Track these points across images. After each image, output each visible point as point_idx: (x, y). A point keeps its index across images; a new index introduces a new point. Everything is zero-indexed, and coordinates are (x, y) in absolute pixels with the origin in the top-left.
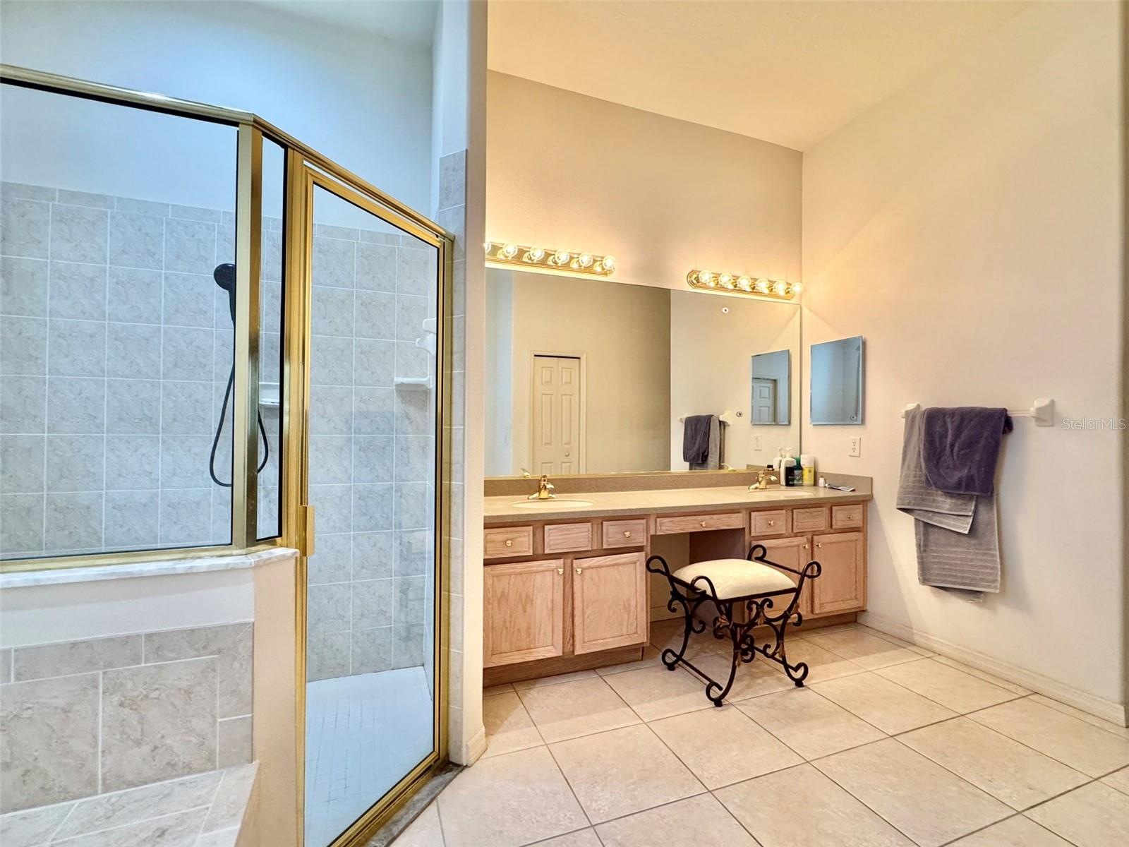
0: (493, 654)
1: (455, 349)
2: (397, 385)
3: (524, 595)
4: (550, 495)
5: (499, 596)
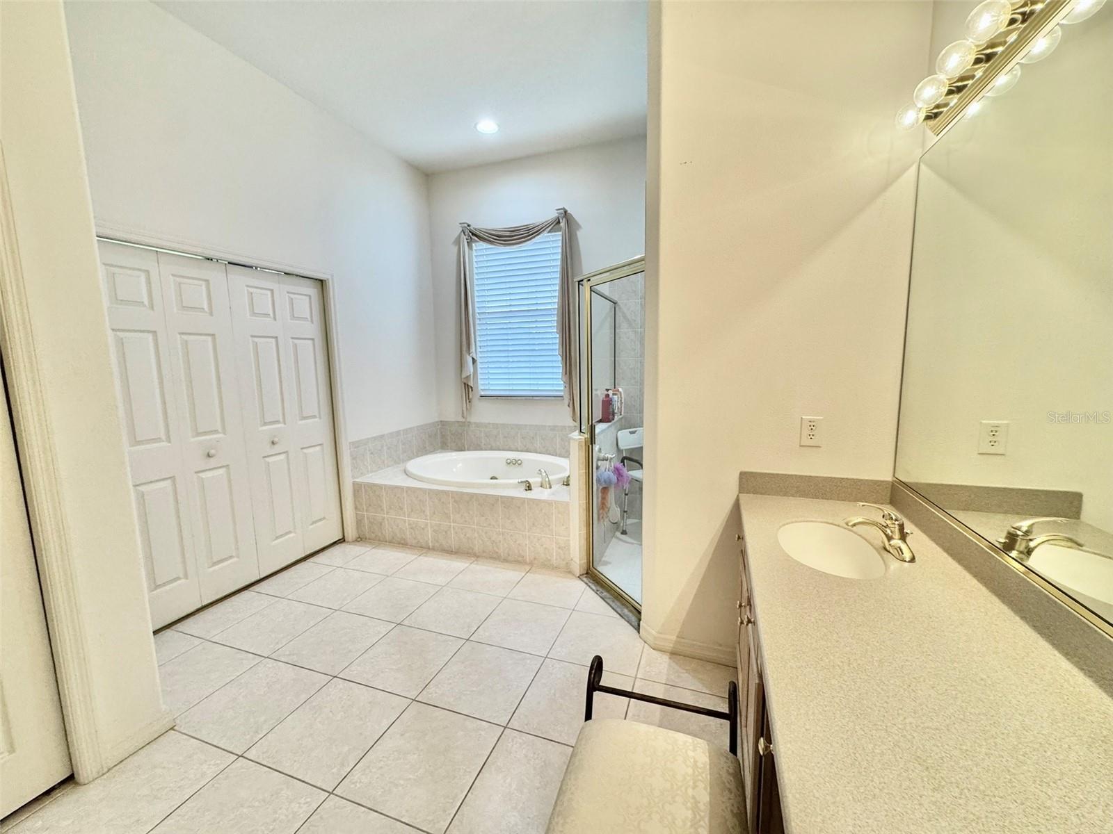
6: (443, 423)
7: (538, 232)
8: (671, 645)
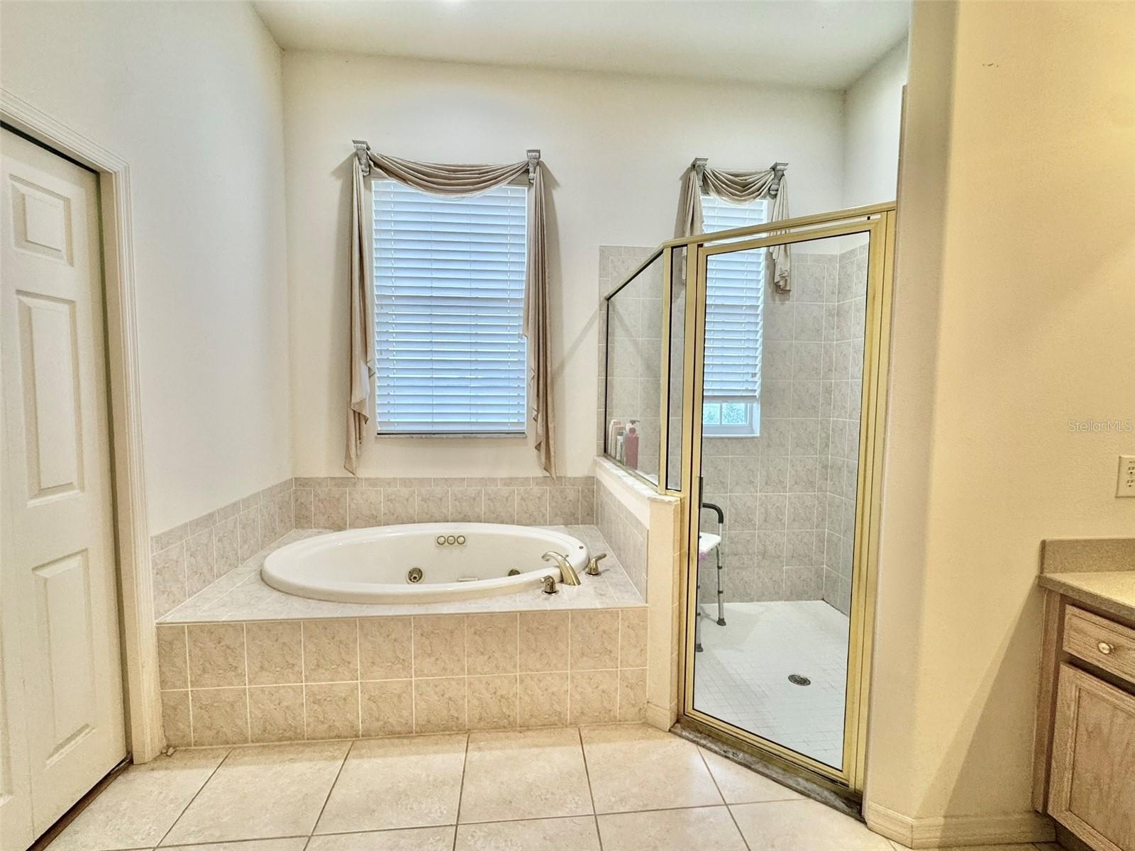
6: (301, 483)
7: (496, 180)
8: (938, 834)
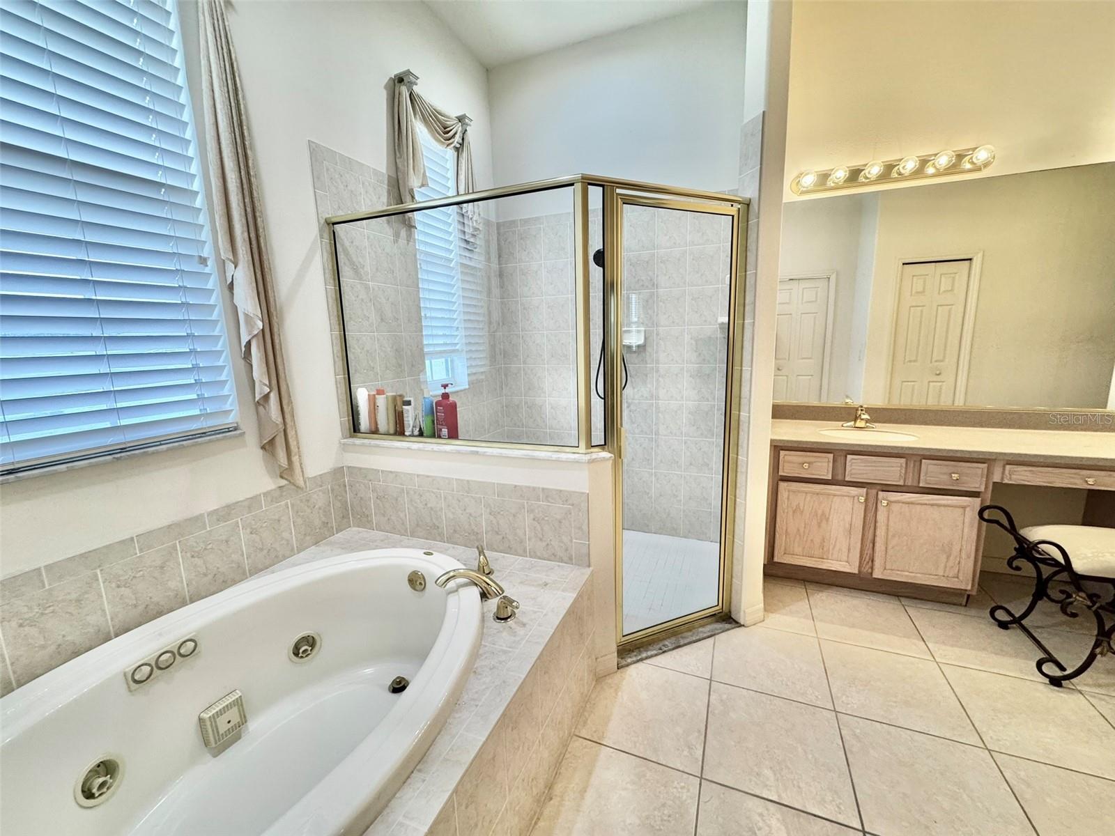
0: (785, 553)
1: (747, 302)
2: (719, 324)
3: (820, 512)
4: (868, 424)
5: (795, 508)
